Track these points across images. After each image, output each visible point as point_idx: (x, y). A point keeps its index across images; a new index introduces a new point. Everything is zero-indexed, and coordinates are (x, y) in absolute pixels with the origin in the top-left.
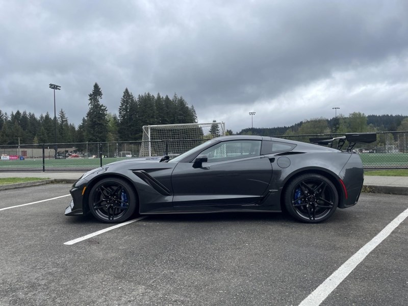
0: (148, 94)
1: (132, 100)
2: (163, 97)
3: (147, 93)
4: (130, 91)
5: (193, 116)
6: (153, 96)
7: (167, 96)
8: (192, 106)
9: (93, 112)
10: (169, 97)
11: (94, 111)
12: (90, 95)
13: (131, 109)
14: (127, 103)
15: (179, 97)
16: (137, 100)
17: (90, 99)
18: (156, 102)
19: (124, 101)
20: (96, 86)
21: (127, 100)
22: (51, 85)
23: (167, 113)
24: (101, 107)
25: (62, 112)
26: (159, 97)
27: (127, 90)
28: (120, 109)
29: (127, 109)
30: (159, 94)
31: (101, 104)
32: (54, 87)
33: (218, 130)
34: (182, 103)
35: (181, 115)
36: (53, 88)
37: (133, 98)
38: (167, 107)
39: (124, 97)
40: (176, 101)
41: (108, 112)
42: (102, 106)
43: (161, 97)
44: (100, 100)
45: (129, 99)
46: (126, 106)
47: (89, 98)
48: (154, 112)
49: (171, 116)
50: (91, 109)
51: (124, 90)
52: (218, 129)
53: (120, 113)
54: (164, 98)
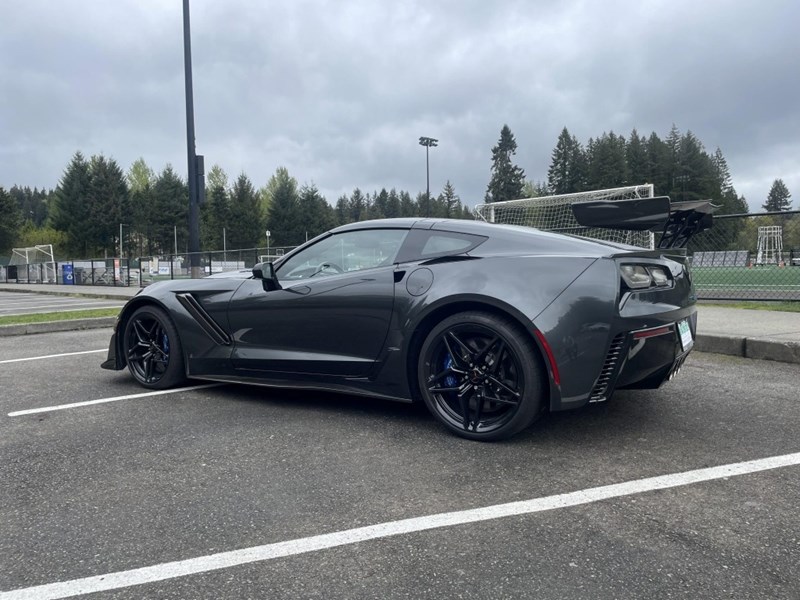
0: (611, 135)
1: (576, 152)
2: (644, 138)
3: (608, 133)
4: (571, 133)
5: (719, 172)
6: (621, 137)
7: (654, 135)
8: (719, 151)
9: (499, 183)
10: (658, 136)
11: (501, 180)
12: (495, 151)
13: (573, 169)
14: (565, 159)
15: (682, 133)
16: (585, 149)
17: (495, 158)
18: (628, 150)
19: (559, 155)
20: (506, 133)
21: (565, 152)
22: (422, 139)
23: (653, 171)
24: (514, 170)
25: (449, 187)
26: (635, 139)
27: (565, 131)
28: (551, 172)
29: (565, 170)
30: (635, 132)
31: (513, 166)
32: (427, 142)
33: (786, 203)
34: (690, 145)
35: (686, 172)
36: (426, 144)
37: (577, 146)
38: (654, 158)
39: (558, 146)
40: (675, 143)
41: (526, 180)
42: (516, 168)
43: (640, 138)
44: (512, 157)
45: (570, 149)
46: (563, 165)
47: (492, 155)
48: (622, 172)
49: (662, 176)
50: (496, 176)
51: (560, 133)
52: (789, 200)
53: (551, 179)
54: (648, 138)
